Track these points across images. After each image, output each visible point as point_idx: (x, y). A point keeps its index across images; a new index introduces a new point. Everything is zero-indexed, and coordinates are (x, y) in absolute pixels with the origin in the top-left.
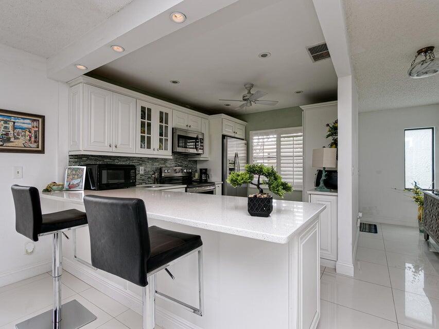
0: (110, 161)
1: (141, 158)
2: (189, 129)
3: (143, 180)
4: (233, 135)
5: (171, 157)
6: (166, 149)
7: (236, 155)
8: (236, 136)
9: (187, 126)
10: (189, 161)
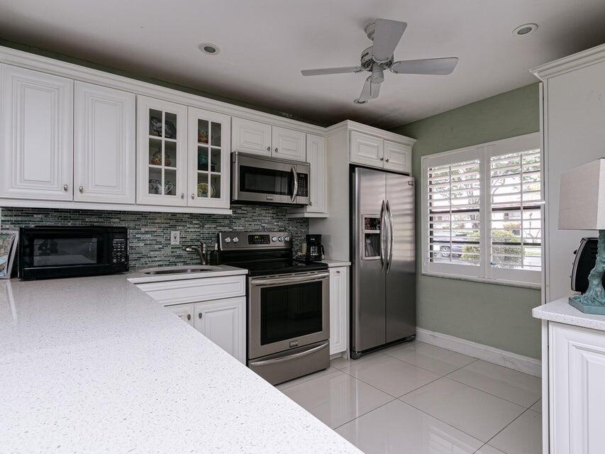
0: (101, 220)
1: (174, 214)
2: (275, 155)
3: (179, 257)
4: (379, 165)
5: (230, 212)
6: (217, 194)
7: (386, 208)
8: (387, 167)
9: (269, 149)
10: (291, 220)
